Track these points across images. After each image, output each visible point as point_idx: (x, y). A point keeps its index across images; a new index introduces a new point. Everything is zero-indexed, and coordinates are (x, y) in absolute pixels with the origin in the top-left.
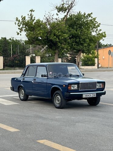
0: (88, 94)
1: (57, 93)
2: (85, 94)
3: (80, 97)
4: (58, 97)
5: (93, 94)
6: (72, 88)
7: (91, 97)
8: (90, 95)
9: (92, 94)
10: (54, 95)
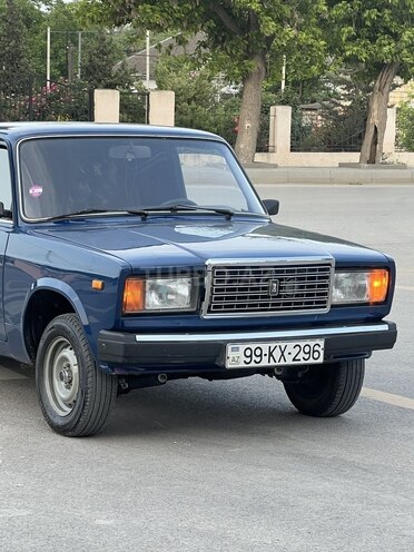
0: (265, 347)
1: (61, 331)
2: (243, 347)
3: (210, 364)
4: (64, 359)
5: (302, 344)
6: (153, 302)
7: (290, 362)
8: (277, 354)
9: (291, 345)
10: (41, 344)
